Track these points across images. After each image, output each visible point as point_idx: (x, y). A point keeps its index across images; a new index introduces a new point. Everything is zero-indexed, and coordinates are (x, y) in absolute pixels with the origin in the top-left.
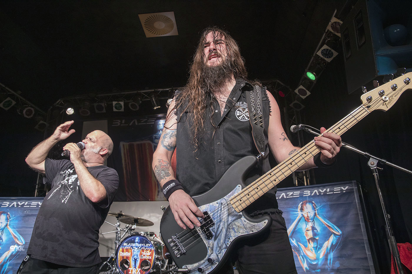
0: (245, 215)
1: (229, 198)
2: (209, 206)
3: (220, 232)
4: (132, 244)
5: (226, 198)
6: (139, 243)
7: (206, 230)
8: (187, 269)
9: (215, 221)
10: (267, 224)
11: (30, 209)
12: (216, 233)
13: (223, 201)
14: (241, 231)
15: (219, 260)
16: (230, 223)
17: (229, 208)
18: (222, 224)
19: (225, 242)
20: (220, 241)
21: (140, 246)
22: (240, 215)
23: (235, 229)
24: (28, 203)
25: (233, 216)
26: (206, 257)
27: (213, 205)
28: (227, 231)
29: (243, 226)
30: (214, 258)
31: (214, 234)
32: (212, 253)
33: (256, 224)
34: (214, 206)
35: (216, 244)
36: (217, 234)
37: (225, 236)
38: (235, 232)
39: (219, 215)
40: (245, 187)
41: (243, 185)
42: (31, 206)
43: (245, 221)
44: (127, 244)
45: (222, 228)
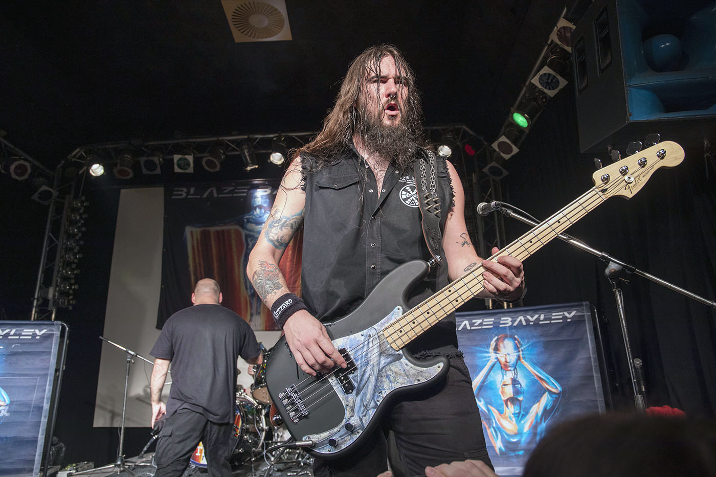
0: (406, 354)
1: (382, 327)
2: (348, 339)
3: (367, 381)
5: (376, 328)
7: (342, 378)
8: (311, 442)
9: (358, 364)
10: (441, 370)
11: (20, 341)
12: (360, 383)
13: (371, 331)
14: (400, 380)
15: (363, 426)
16: (383, 368)
17: (381, 343)
18: (369, 368)
19: (373, 399)
20: (366, 396)
22: (399, 355)
23: (390, 377)
24: (16, 331)
25: (387, 356)
26: (341, 422)
27: (355, 339)
28: (377, 380)
29: (403, 372)
30: (356, 424)
31: (356, 385)
32: (351, 417)
33: (425, 369)
34: (358, 339)
35: (359, 401)
36: (361, 386)
37: (373, 388)
38: (390, 382)
39: (364, 354)
40: (407, 310)
41: (404, 307)
42: (21, 337)
43: (406, 365)
45: (370, 375)
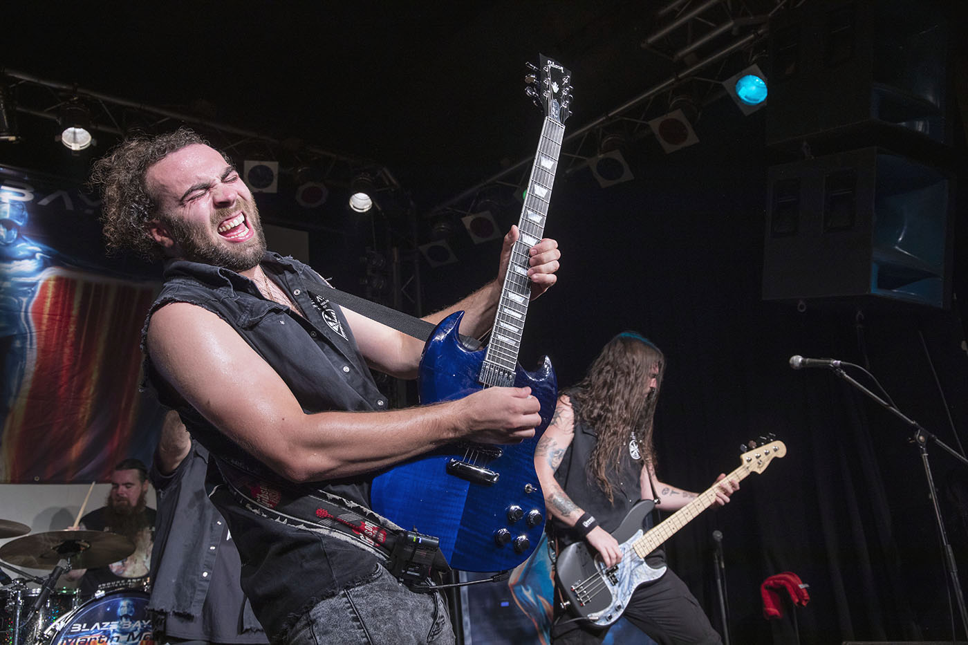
4: (109, 623)
6: (133, 619)
21: (136, 630)
44: (85, 625)
